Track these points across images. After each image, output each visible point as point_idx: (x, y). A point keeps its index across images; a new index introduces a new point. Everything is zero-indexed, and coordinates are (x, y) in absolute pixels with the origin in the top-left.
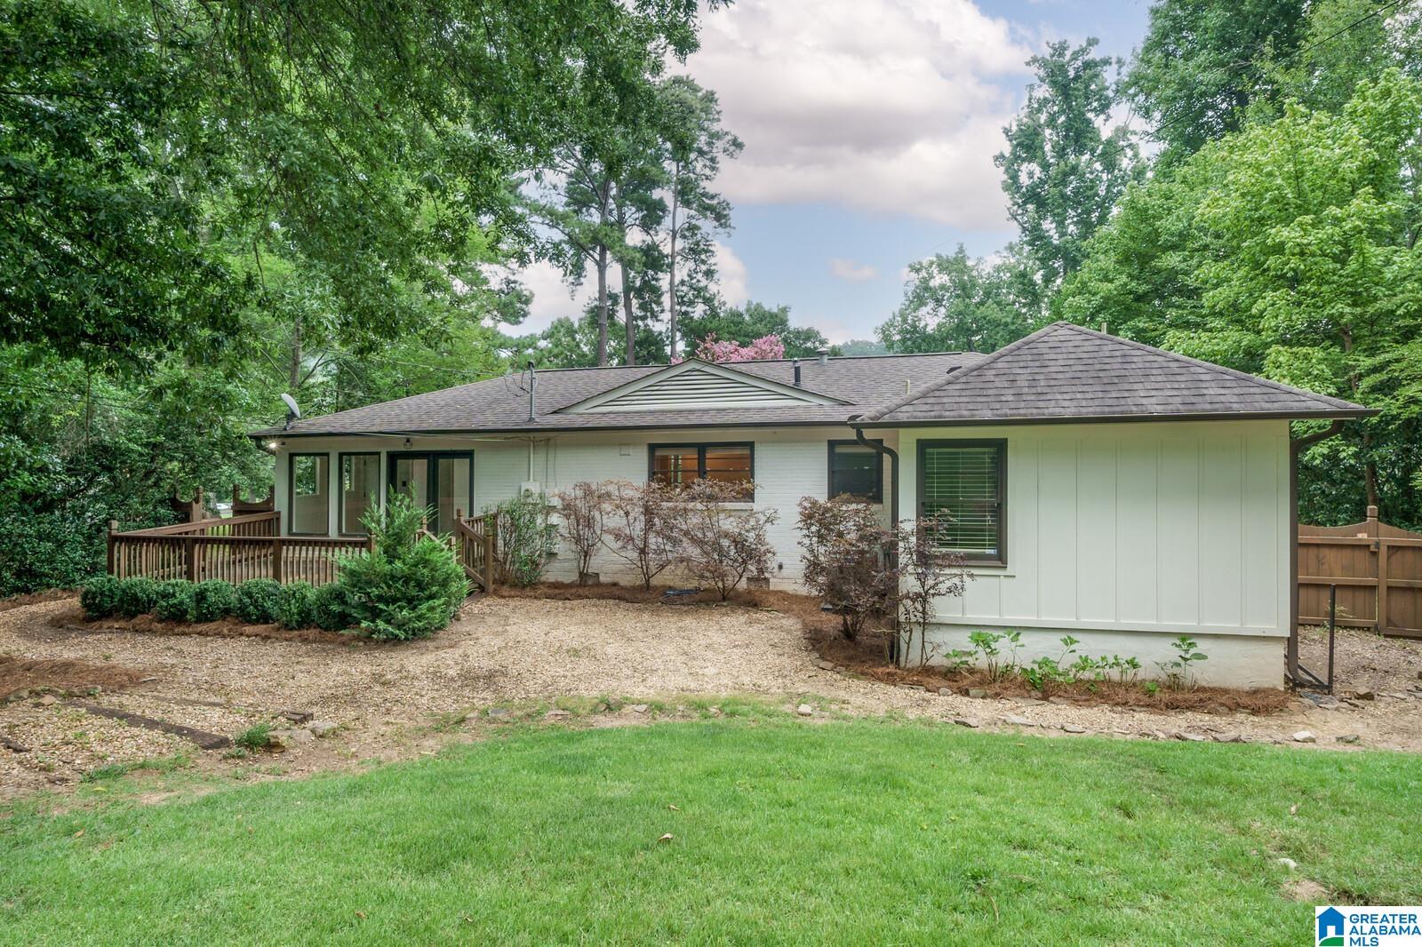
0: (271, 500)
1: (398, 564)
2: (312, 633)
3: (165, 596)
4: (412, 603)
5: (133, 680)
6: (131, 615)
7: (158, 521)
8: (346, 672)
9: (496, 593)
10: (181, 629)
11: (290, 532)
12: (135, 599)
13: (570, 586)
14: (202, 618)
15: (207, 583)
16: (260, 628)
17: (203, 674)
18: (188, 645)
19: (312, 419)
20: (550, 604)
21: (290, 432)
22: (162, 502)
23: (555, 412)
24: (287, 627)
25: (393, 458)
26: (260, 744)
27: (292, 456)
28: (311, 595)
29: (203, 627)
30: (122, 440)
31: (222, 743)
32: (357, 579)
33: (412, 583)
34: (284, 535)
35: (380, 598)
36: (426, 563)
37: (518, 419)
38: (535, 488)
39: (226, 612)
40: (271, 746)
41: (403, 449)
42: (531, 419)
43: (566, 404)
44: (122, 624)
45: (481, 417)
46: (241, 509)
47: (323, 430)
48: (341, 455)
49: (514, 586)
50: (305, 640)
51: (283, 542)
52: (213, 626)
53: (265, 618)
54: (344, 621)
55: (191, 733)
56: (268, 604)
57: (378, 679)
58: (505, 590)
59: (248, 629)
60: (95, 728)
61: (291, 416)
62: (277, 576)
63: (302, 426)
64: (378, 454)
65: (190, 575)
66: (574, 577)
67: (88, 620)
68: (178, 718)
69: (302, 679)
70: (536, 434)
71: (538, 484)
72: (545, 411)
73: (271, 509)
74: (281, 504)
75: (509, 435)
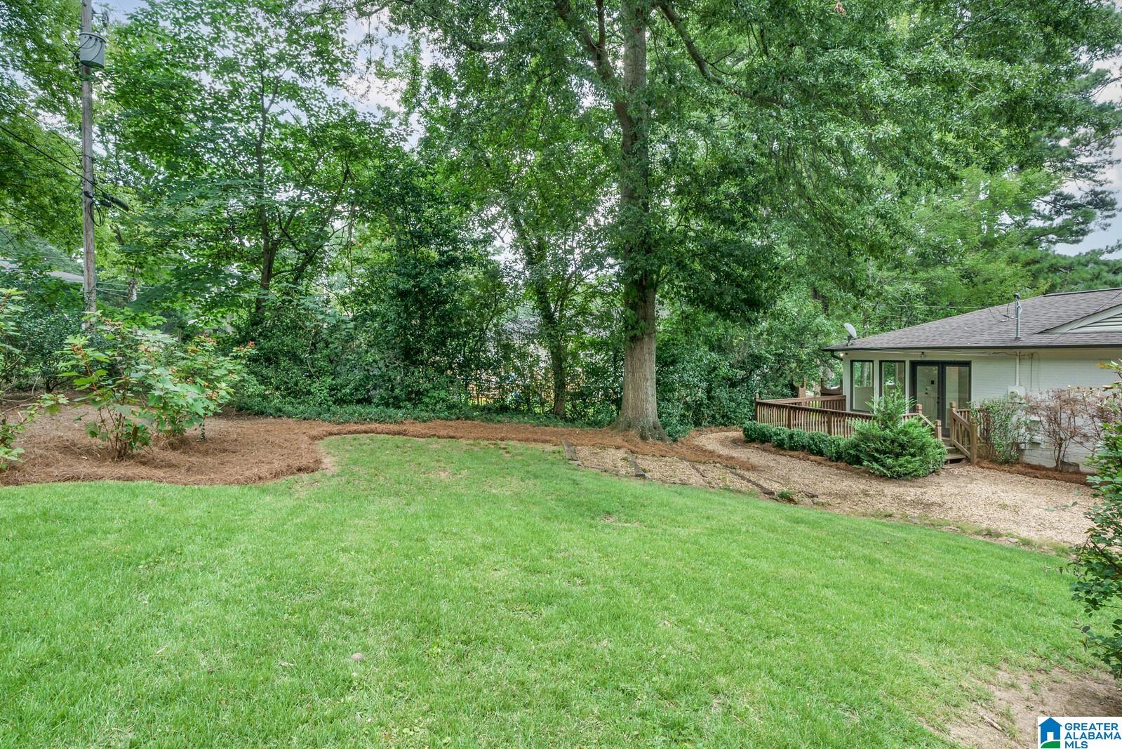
0: (841, 388)
1: (888, 431)
2: (842, 465)
3: (776, 434)
4: (897, 456)
5: (753, 468)
6: (763, 442)
7: (784, 396)
8: (850, 487)
9: (978, 464)
10: (781, 452)
11: (851, 409)
12: (764, 434)
13: (1050, 469)
14: (792, 449)
15: (794, 430)
16: (818, 458)
17: (783, 473)
18: (783, 460)
19: (863, 340)
20: (1021, 477)
21: (850, 347)
22: (786, 386)
23: (1042, 332)
24: (830, 459)
25: (914, 365)
26: (787, 498)
27: (852, 362)
28: (842, 443)
29: (792, 453)
30: (763, 352)
31: (772, 493)
32: (865, 437)
33: (896, 444)
34: (848, 411)
35: (877, 450)
36: (906, 433)
37: (1007, 340)
38: (1021, 391)
39: (803, 447)
40: (790, 500)
41: (919, 359)
42: (1017, 339)
43: (1049, 327)
44: (759, 446)
45: (978, 337)
46: (825, 392)
47: (868, 346)
48: (881, 362)
49: (992, 461)
50: (838, 468)
51: (846, 414)
52: (796, 453)
53: (820, 453)
54: (858, 461)
55: (762, 487)
56: (822, 446)
57: (866, 494)
58: (985, 463)
59: (812, 457)
60: (729, 477)
61: (850, 337)
62: (830, 432)
63: (858, 343)
64: (904, 362)
65: (789, 426)
66: (1051, 464)
67: (748, 442)
68: (761, 483)
69: (827, 484)
70: (1022, 351)
71: (1023, 388)
72: (1034, 331)
73: (841, 394)
74: (846, 391)
75: (997, 351)
